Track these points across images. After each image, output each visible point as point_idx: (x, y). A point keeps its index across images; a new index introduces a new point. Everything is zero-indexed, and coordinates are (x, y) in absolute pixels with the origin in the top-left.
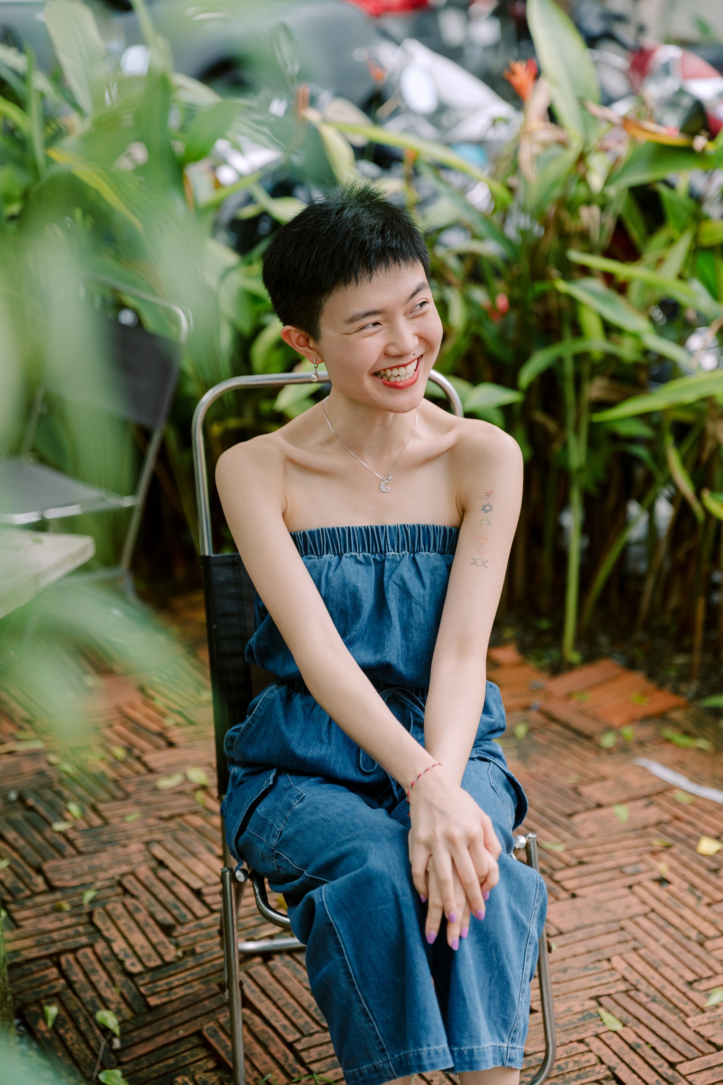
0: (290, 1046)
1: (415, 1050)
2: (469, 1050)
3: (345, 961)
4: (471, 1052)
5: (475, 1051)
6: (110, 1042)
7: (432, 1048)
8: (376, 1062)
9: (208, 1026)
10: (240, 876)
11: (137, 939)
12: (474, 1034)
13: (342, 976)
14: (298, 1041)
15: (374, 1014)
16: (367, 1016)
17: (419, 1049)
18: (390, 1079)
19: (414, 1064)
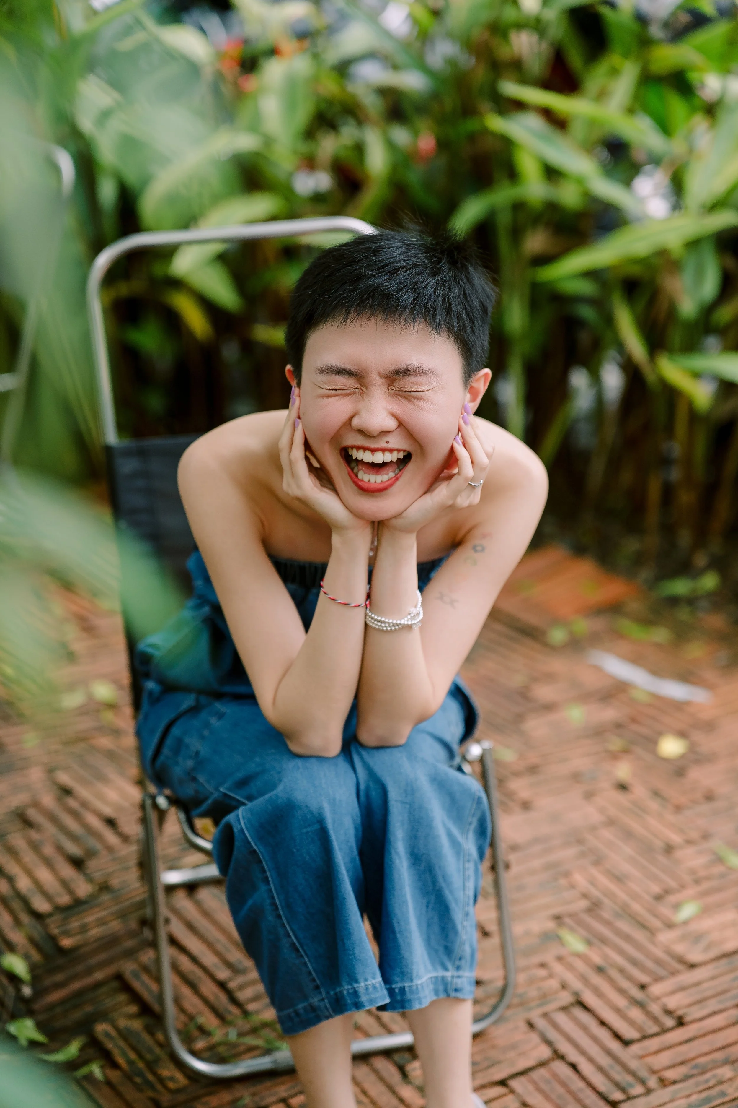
0: (222, 985)
1: (350, 987)
2: (401, 987)
3: (271, 890)
4: (403, 990)
5: (407, 989)
6: (18, 990)
7: (369, 983)
8: (311, 1001)
9: (128, 968)
10: (162, 801)
11: (44, 875)
12: (405, 970)
13: (268, 908)
14: (230, 979)
15: (305, 948)
16: (298, 950)
17: (356, 985)
18: (327, 1017)
19: (349, 1002)
